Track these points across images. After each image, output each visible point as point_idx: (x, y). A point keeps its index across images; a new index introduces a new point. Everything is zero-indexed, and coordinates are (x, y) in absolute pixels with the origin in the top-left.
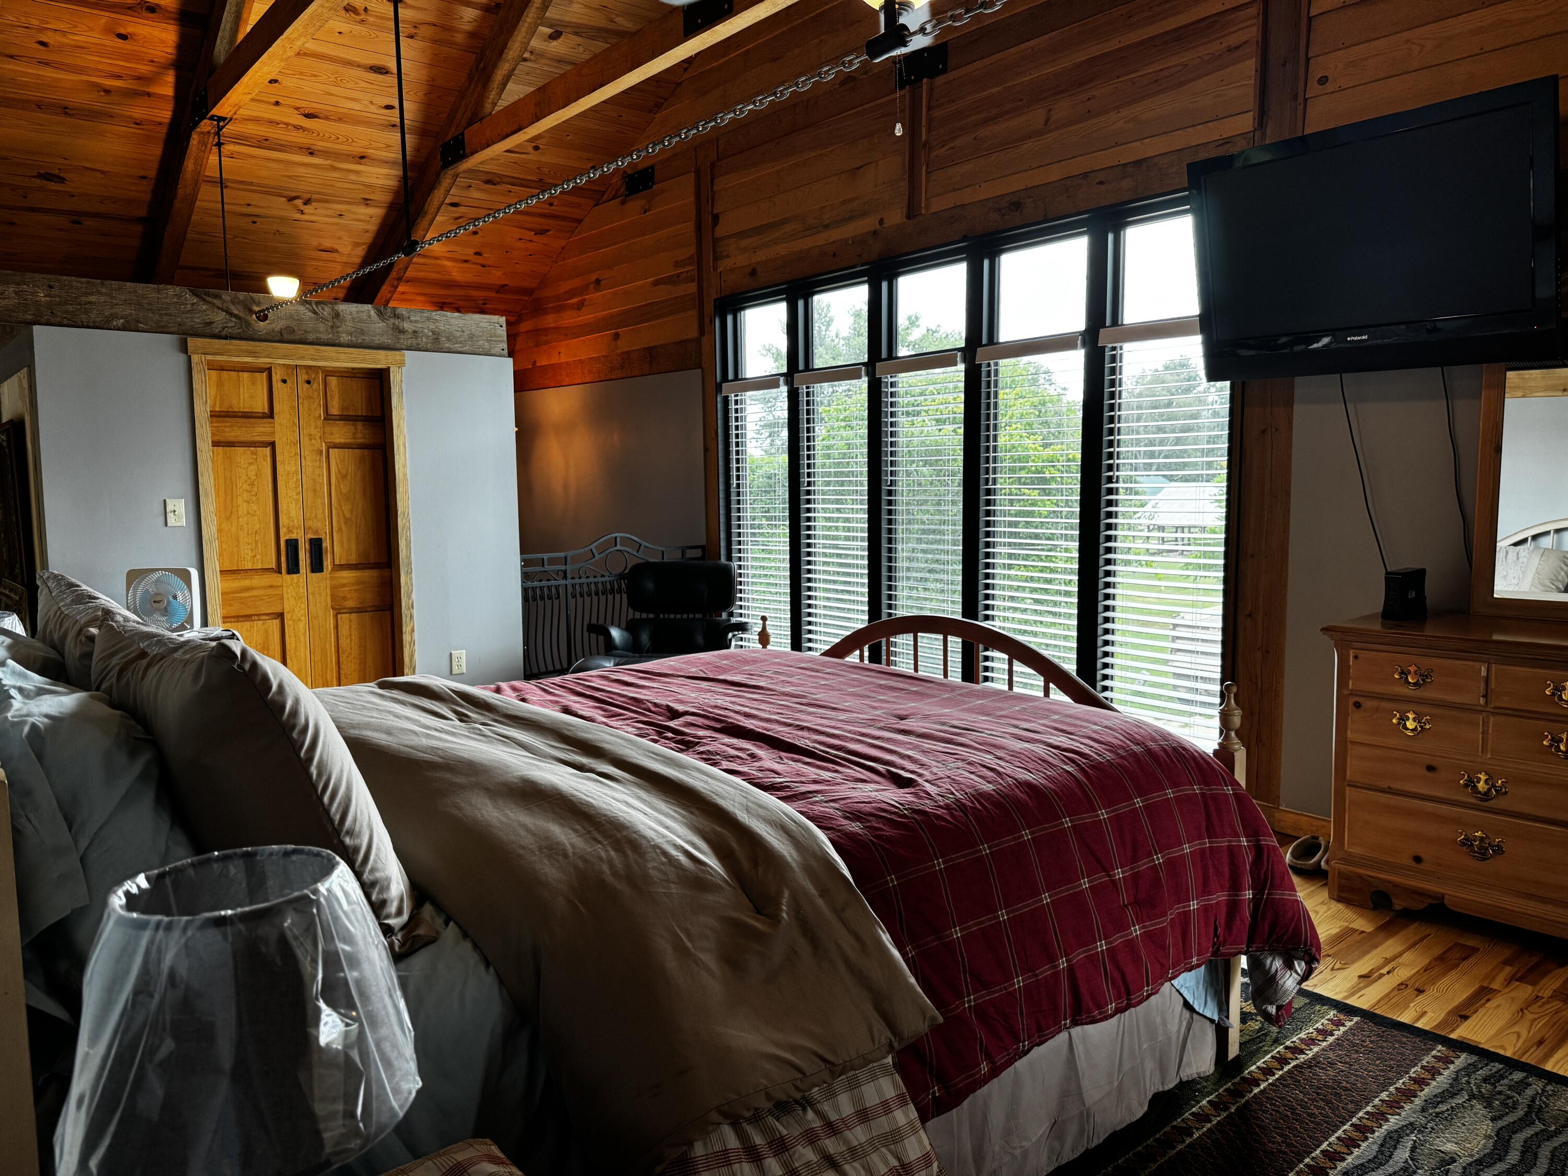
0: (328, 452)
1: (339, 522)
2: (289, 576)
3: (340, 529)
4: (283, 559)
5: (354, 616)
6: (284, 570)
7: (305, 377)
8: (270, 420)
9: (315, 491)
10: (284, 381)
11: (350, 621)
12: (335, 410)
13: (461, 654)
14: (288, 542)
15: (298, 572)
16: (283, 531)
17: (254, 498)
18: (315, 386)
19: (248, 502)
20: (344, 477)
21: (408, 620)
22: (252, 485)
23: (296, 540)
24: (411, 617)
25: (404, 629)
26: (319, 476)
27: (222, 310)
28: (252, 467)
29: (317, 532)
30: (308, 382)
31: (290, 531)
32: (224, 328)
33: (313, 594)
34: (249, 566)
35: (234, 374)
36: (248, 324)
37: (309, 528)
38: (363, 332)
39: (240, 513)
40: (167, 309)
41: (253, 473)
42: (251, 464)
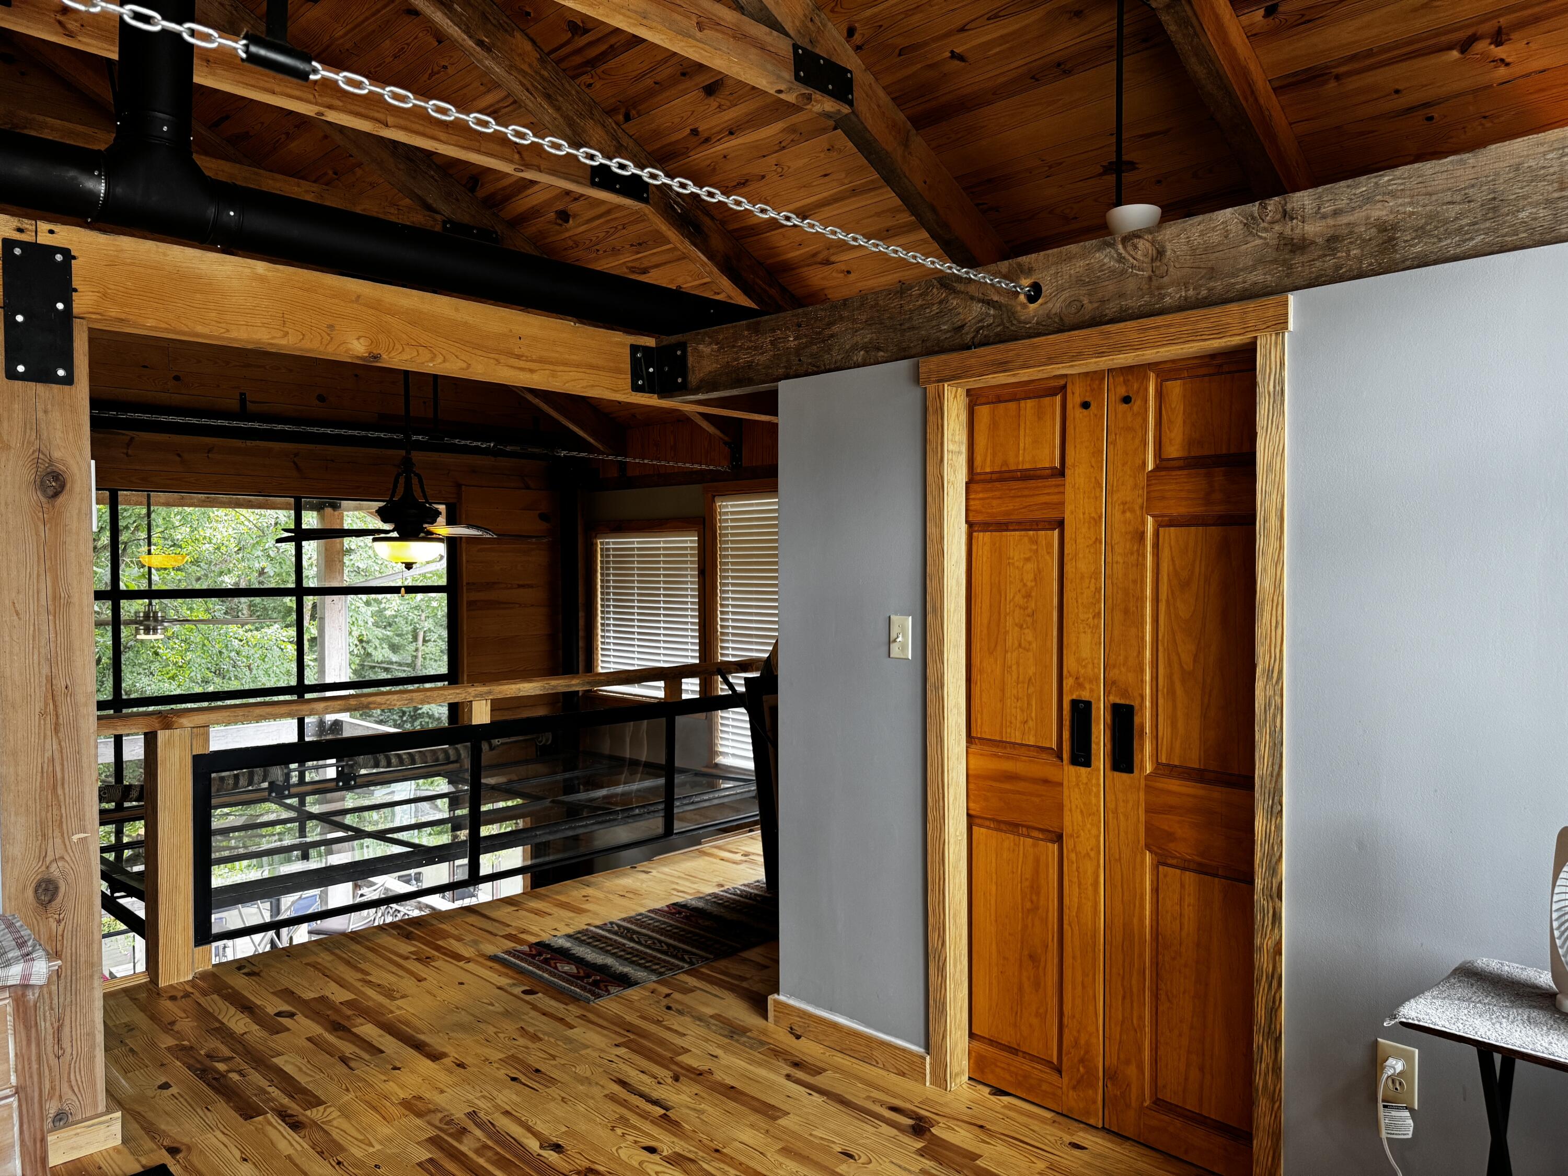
0: (1156, 534)
1: (1170, 677)
2: (1073, 769)
3: (1172, 693)
4: (1066, 735)
5: (1189, 877)
6: (1066, 756)
7: (1122, 391)
8: (1058, 481)
9: (1126, 611)
10: (1086, 405)
11: (1182, 886)
12: (1174, 450)
13: (1413, 1053)
14: (1075, 703)
15: (1087, 763)
16: (1068, 683)
17: (1029, 620)
18: (1137, 405)
19: (1021, 627)
20: (1185, 585)
21: (1268, 921)
22: (1028, 596)
23: (1088, 704)
24: (1277, 918)
25: (1258, 941)
26: (1135, 582)
27: (979, 301)
28: (1029, 566)
29: (1124, 693)
30: (1127, 400)
31: (1079, 685)
32: (978, 332)
33: (1115, 811)
34: (1017, 738)
35: (1012, 405)
36: (1012, 314)
37: (1114, 683)
38: (1212, 273)
39: (1009, 643)
40: (911, 319)
41: (1031, 576)
42: (1028, 560)
